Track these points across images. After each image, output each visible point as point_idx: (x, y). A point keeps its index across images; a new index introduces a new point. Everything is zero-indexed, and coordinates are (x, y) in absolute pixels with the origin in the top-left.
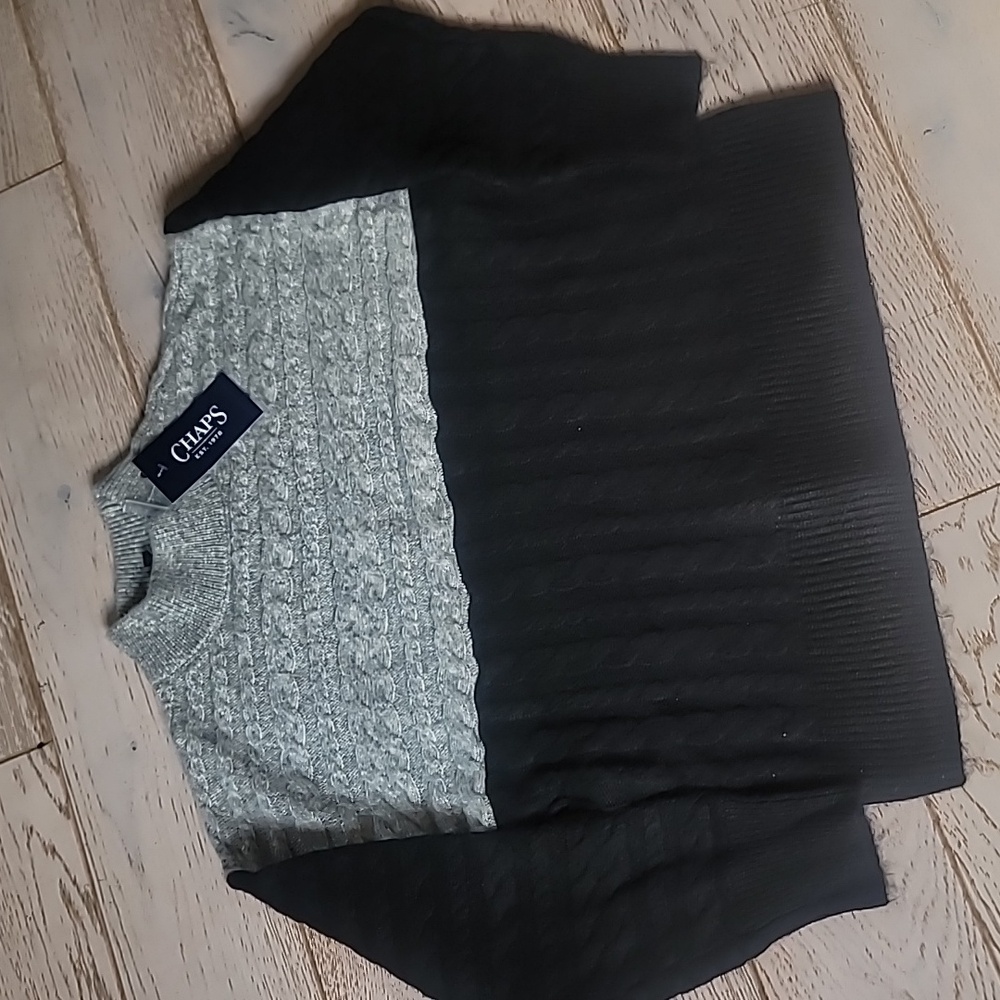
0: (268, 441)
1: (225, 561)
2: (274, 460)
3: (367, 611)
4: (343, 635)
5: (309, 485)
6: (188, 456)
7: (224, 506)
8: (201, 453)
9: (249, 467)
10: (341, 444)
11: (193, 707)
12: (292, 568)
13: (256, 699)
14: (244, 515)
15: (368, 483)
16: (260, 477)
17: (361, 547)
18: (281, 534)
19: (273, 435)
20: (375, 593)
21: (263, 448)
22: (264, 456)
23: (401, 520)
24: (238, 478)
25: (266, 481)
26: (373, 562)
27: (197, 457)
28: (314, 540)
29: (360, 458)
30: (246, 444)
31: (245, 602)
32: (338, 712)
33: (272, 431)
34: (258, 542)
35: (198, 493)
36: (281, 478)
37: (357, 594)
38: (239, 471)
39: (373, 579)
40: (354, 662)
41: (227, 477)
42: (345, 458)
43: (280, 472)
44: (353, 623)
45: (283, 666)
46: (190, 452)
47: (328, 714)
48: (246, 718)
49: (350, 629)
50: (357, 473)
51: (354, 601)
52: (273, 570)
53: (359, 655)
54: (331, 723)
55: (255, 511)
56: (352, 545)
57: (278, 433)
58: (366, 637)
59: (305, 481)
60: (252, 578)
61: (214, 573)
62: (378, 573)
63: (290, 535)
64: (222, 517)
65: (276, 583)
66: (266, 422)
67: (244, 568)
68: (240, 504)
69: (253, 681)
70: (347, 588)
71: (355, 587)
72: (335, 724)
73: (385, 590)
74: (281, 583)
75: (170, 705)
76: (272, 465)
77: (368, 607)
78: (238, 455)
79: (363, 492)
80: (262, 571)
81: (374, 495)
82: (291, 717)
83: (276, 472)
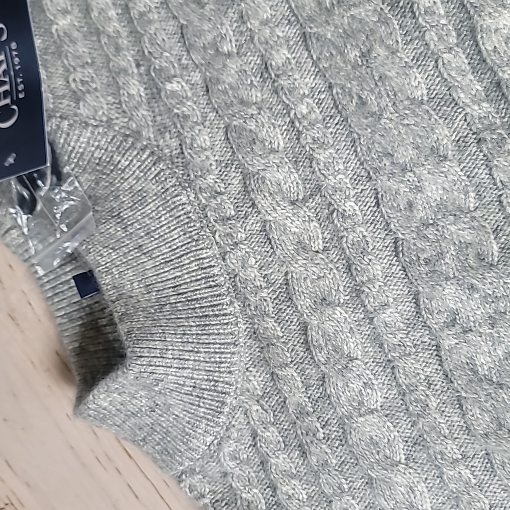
0: (225, 66)
1: (216, 271)
2: (244, 94)
3: (472, 287)
4: (444, 335)
5: (313, 116)
6: (15, 107)
7: (184, 188)
8: (21, 87)
9: (205, 118)
10: (348, 35)
11: (244, 495)
12: (325, 249)
13: (334, 461)
14: (220, 193)
15: (415, 84)
16: (227, 128)
17: (434, 191)
18: (293, 203)
19: (229, 55)
20: (480, 257)
21: (218, 81)
22: (225, 92)
23: (491, 128)
24: (193, 139)
25: (240, 130)
26: (460, 209)
27: (21, 96)
28: (348, 197)
29: (388, 47)
30: (187, 82)
31: (270, 323)
32: (471, 454)
33: (225, 48)
34: (258, 227)
35: (138, 179)
36: (264, 118)
37: (449, 264)
38: (192, 128)
39: (467, 236)
40: (475, 372)
41: (174, 143)
42: (363, 55)
43: (260, 109)
44: (455, 313)
45: (361, 403)
46: (13, 102)
47: (457, 460)
48: (328, 491)
49: (454, 322)
50: (392, 74)
51: (447, 279)
52: (301, 262)
53: (481, 360)
54: (466, 473)
55: (235, 182)
56: (419, 189)
57: (235, 51)
58: (486, 329)
59: (305, 111)
60: (270, 284)
61: (207, 293)
62: (476, 224)
63: (305, 200)
64: (189, 208)
65: (312, 281)
66: (210, 37)
67: (253, 273)
68: (210, 179)
69: (321, 435)
70: (427, 262)
71: (441, 255)
72: (472, 473)
73: (496, 248)
74: (319, 278)
75: (207, 501)
76: (242, 102)
77: (474, 281)
78: (181, 103)
79: (413, 101)
80: (284, 269)
81: (430, 100)
82: (399, 479)
83: (253, 111)
